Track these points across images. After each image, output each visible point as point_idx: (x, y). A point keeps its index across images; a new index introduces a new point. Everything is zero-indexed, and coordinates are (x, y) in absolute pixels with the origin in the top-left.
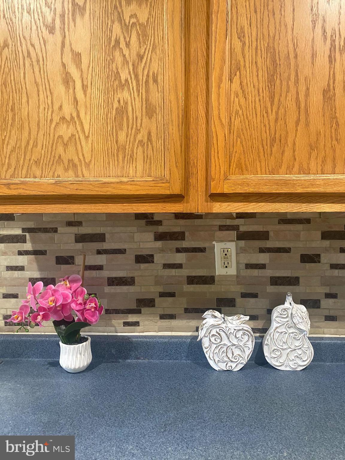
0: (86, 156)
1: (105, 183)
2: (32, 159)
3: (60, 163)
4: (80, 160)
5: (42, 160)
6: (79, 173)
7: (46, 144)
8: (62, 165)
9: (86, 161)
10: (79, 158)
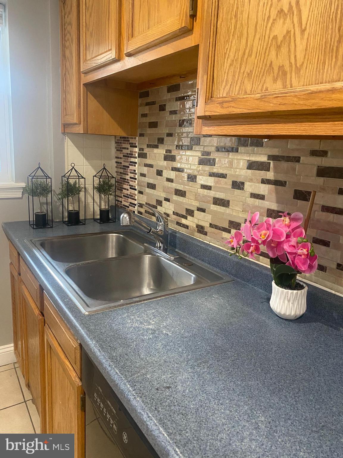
0: (298, 57)
1: (312, 93)
2: (246, 71)
3: (271, 71)
4: (291, 66)
5: (254, 71)
6: (287, 83)
7: (260, 51)
8: (272, 74)
9: (298, 65)
10: (290, 63)
